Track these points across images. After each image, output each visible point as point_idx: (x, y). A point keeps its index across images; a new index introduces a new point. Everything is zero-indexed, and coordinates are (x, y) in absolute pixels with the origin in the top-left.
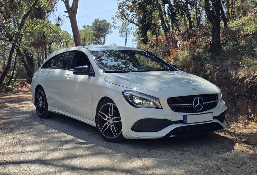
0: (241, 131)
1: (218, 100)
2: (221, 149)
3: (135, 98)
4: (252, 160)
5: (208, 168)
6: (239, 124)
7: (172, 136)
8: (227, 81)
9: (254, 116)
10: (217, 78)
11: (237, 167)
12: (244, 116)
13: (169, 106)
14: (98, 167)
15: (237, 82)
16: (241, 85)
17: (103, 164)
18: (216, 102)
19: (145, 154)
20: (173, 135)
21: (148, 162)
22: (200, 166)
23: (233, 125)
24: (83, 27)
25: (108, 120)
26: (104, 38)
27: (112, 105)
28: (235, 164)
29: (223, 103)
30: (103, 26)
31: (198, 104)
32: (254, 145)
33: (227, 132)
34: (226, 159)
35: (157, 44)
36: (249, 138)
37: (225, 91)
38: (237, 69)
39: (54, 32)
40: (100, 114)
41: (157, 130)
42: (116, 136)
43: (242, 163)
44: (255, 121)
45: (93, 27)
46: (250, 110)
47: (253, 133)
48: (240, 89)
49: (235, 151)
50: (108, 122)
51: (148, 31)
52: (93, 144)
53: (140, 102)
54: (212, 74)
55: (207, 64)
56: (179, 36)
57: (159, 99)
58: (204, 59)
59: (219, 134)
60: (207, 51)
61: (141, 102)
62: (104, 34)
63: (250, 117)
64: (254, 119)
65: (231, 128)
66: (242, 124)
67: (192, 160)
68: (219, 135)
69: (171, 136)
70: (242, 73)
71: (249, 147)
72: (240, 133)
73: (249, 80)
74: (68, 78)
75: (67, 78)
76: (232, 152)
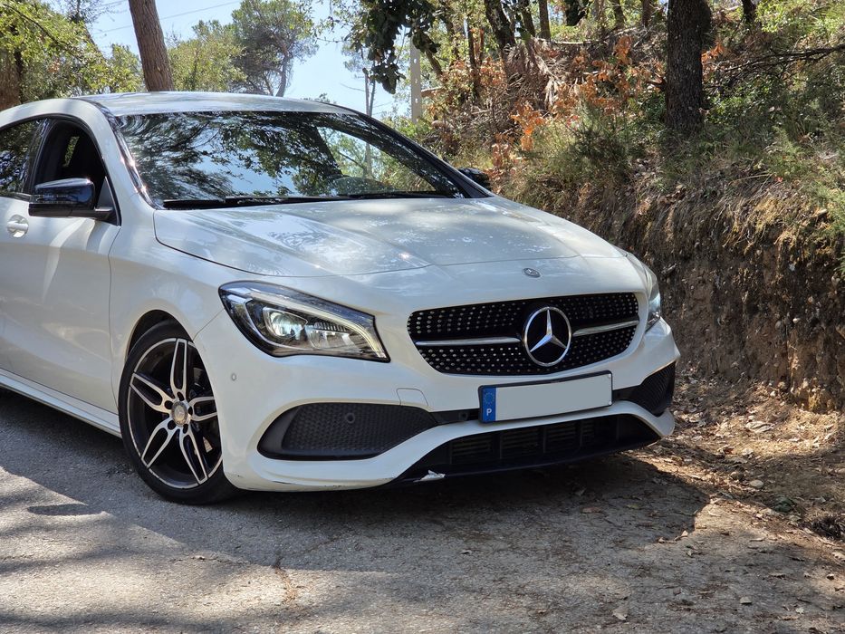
0: (751, 450)
1: (639, 319)
2: (638, 526)
3: (273, 317)
4: (754, 568)
5: (561, 610)
6: (750, 421)
7: (431, 476)
8: (712, 241)
9: (810, 387)
10: (675, 231)
11: (685, 602)
12: (775, 385)
13: (419, 347)
14: (89, 611)
15: (750, 244)
16: (765, 257)
17: (113, 599)
18: (625, 329)
19: (309, 551)
20: (437, 471)
21: (309, 586)
22: (526, 601)
23: (724, 426)
24: (195, 28)
25: (169, 411)
26: (283, 74)
27: (181, 345)
28: (676, 590)
29: (662, 333)
30: (279, 24)
31: (549, 336)
32: (788, 508)
33: (695, 453)
34: (645, 570)
35: (477, 94)
36: (774, 479)
37: (704, 282)
38: (753, 189)
39: (56, 45)
40: (139, 384)
41: (365, 453)
42: (200, 479)
43: (711, 583)
44: (812, 406)
45: (237, 30)
46: (795, 360)
47: (796, 458)
48: (760, 273)
49: (697, 532)
50: (170, 419)
51: (399, 33)
52: (103, 513)
53: (292, 331)
54: (658, 212)
55: (644, 174)
56: (554, 60)
57: (374, 320)
58: (632, 151)
59: (653, 461)
60: (650, 119)
61: (297, 334)
62: (279, 57)
63: (797, 392)
64: (810, 399)
65: (718, 435)
66: (762, 418)
67: (501, 576)
68: (653, 468)
69: (426, 478)
70: (768, 208)
71: (759, 516)
72: (746, 457)
73: (795, 234)
74: (18, 235)
75: (14, 232)
76: (679, 539)
